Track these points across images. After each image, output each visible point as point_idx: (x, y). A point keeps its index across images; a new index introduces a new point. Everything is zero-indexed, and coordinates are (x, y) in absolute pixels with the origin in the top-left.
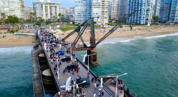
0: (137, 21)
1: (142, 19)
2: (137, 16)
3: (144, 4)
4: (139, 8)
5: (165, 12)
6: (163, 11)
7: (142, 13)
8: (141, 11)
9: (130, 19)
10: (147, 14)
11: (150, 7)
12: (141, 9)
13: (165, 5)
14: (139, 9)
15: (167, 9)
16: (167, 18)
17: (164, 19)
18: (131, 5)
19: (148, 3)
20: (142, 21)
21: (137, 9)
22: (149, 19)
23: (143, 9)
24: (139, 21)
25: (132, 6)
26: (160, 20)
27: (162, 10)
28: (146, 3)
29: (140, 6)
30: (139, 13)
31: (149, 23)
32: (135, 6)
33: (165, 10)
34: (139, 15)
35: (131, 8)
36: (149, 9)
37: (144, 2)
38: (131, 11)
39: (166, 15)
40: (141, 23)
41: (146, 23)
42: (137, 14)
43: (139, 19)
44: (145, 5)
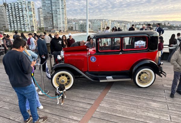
0: (21, 28)
1: (27, 26)
2: (20, 23)
3: (25, 9)
4: (21, 13)
5: (49, 21)
6: (47, 20)
7: (25, 19)
8: (23, 17)
9: (12, 27)
10: (31, 21)
11: (33, 12)
12: (23, 15)
13: (48, 14)
14: (21, 15)
15: (50, 18)
16: (51, 26)
17: (49, 28)
18: (10, 11)
19: (29, 8)
20: (27, 28)
21: (18, 15)
22: (34, 26)
23: (25, 14)
24: (23, 28)
25: (12, 12)
26: (46, 29)
27: (45, 19)
28: (27, 8)
29: (21, 11)
30: (22, 19)
31: (35, 29)
32: (15, 11)
33: (49, 19)
34: (22, 21)
35: (11, 14)
36: (32, 15)
37: (25, 7)
38: (11, 18)
39: (50, 24)
40: (27, 31)
41: (32, 30)
42: (20, 21)
43: (23, 26)
44: (26, 11)
